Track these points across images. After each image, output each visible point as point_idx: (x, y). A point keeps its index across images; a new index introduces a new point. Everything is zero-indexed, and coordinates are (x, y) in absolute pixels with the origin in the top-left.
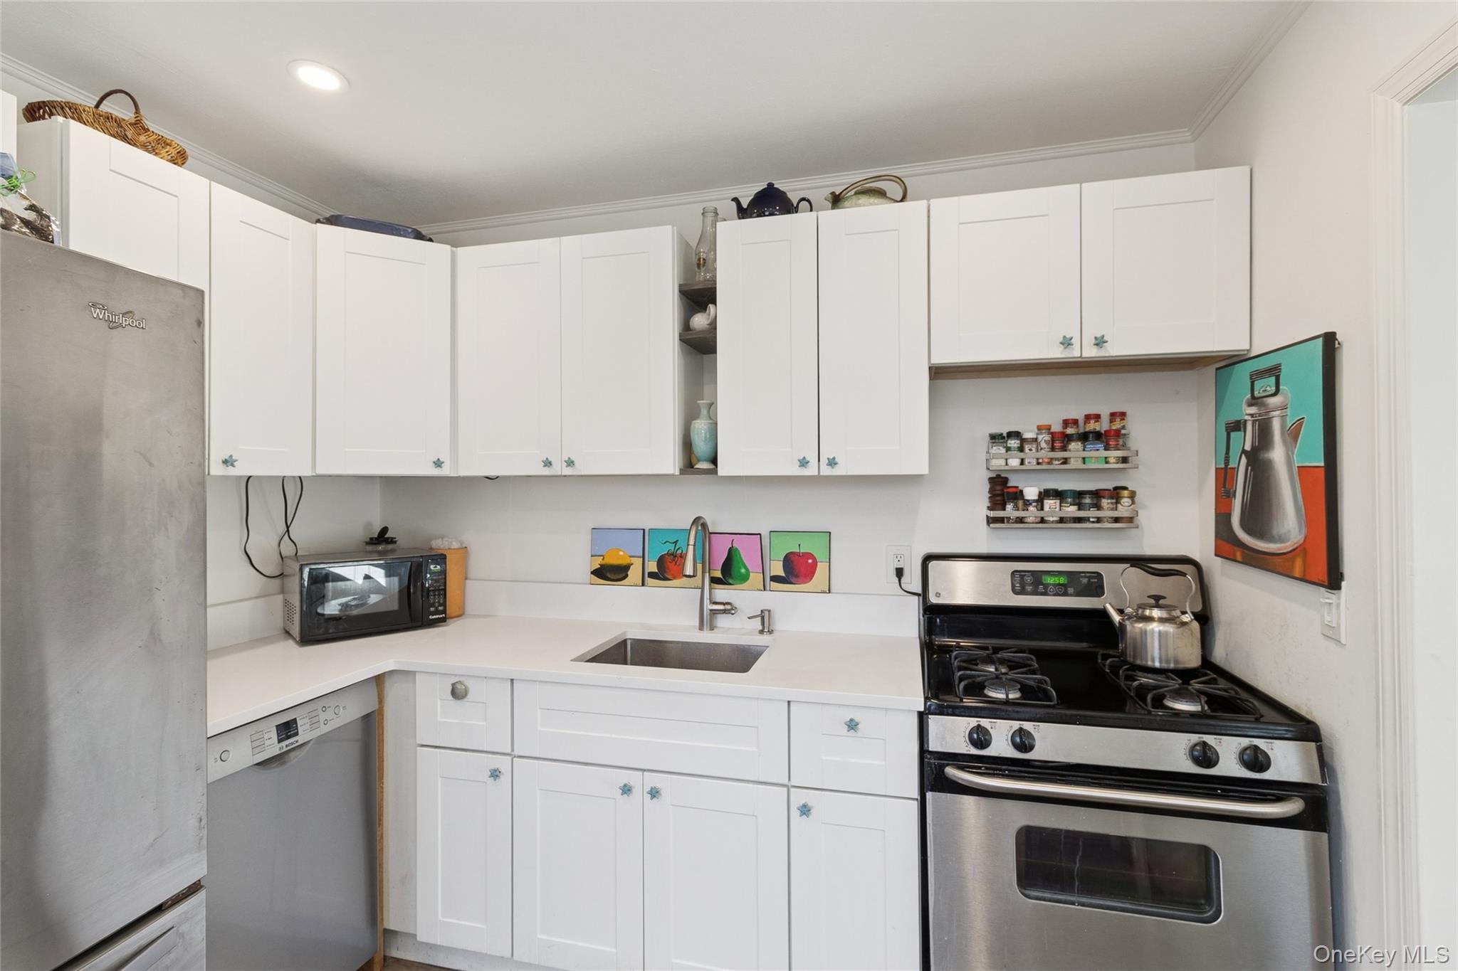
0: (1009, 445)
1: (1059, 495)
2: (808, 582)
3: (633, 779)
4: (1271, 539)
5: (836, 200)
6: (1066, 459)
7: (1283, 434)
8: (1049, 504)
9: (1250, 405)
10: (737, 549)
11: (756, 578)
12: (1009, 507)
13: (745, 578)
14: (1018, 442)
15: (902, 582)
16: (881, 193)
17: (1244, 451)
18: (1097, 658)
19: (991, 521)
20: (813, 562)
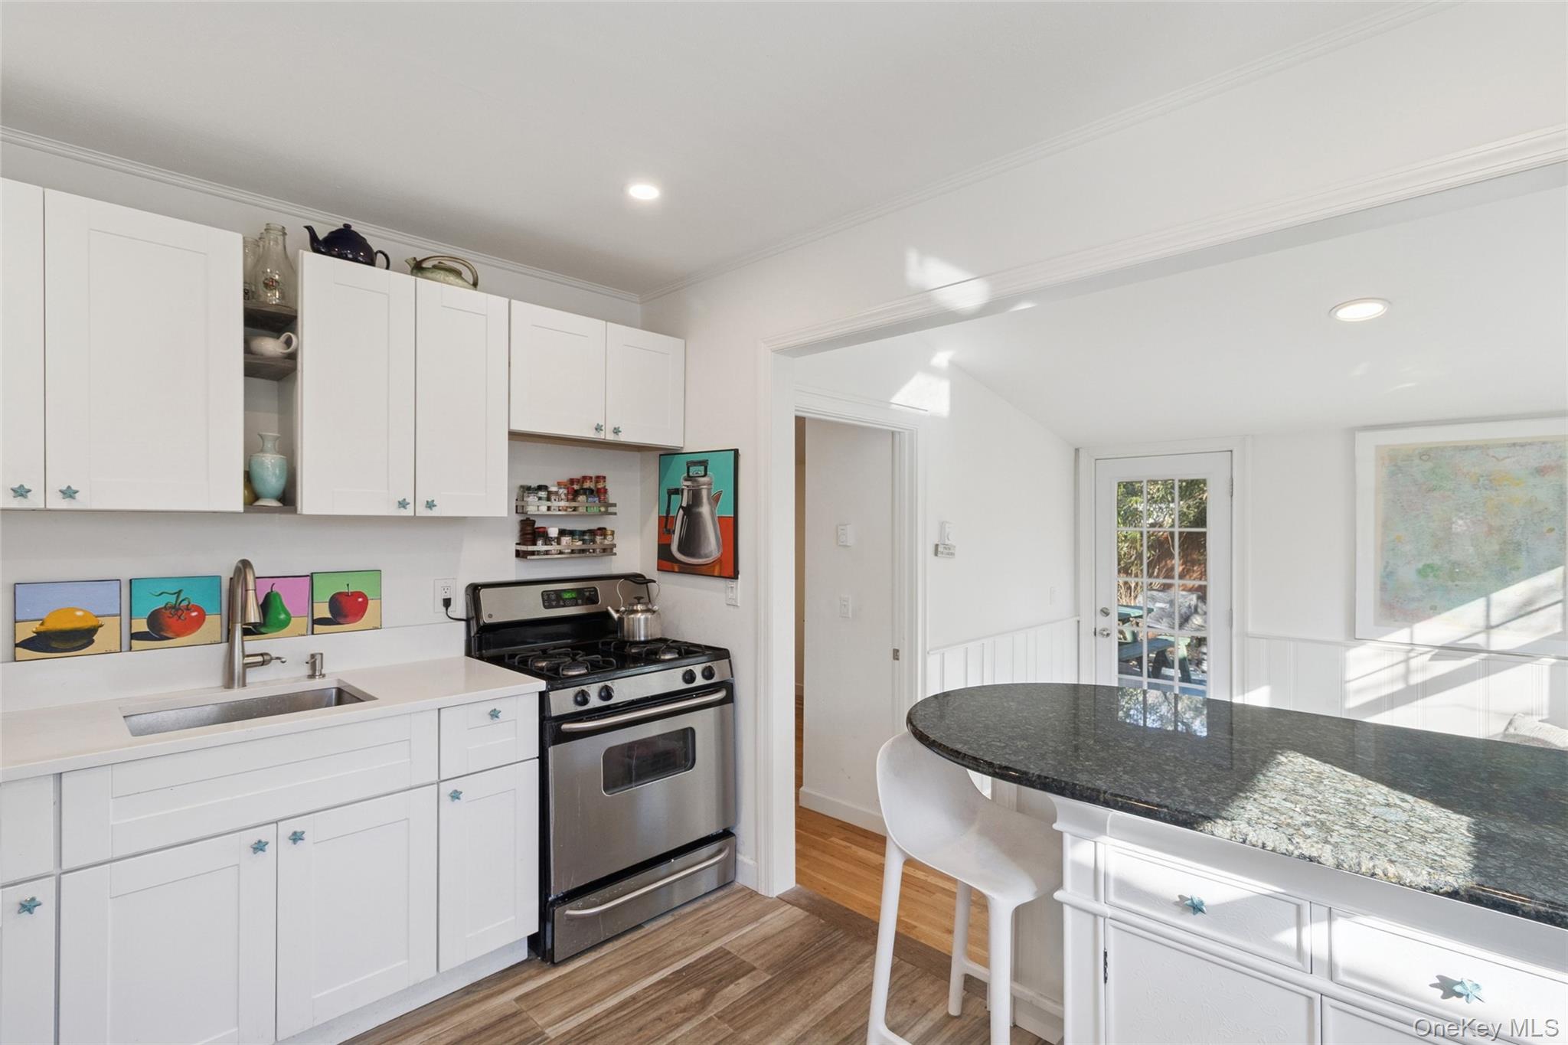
0: (540, 495)
1: (572, 533)
2: (360, 619)
3: (266, 834)
4: (700, 557)
5: (418, 268)
6: (575, 507)
7: (708, 499)
8: (565, 540)
9: (686, 480)
10: (277, 594)
11: (300, 622)
12: (540, 542)
13: (285, 624)
14: (546, 493)
15: (449, 610)
16: (458, 274)
17: (681, 507)
18: (598, 646)
19: (518, 554)
20: (364, 600)
